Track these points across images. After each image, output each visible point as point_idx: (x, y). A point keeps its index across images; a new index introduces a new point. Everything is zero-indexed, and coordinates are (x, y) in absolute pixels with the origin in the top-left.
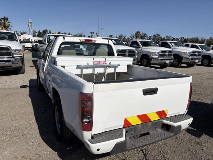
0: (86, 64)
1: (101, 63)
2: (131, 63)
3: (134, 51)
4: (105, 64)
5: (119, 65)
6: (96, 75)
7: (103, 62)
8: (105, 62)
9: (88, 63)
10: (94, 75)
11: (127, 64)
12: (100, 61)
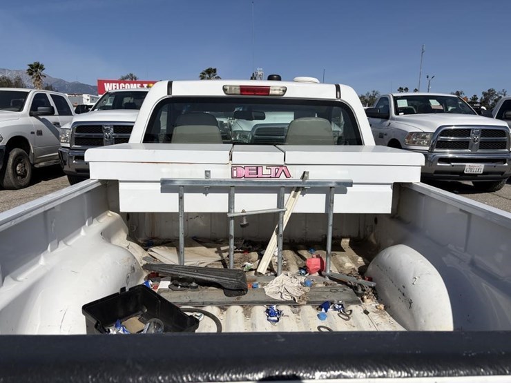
0: (202, 176)
1: (266, 171)
2: (414, 177)
3: (502, 131)
4: (283, 177)
5: (351, 184)
6: (238, 219)
7: (273, 169)
8: (283, 168)
9: (207, 173)
10: (232, 222)
11: (393, 182)
12: (262, 166)
